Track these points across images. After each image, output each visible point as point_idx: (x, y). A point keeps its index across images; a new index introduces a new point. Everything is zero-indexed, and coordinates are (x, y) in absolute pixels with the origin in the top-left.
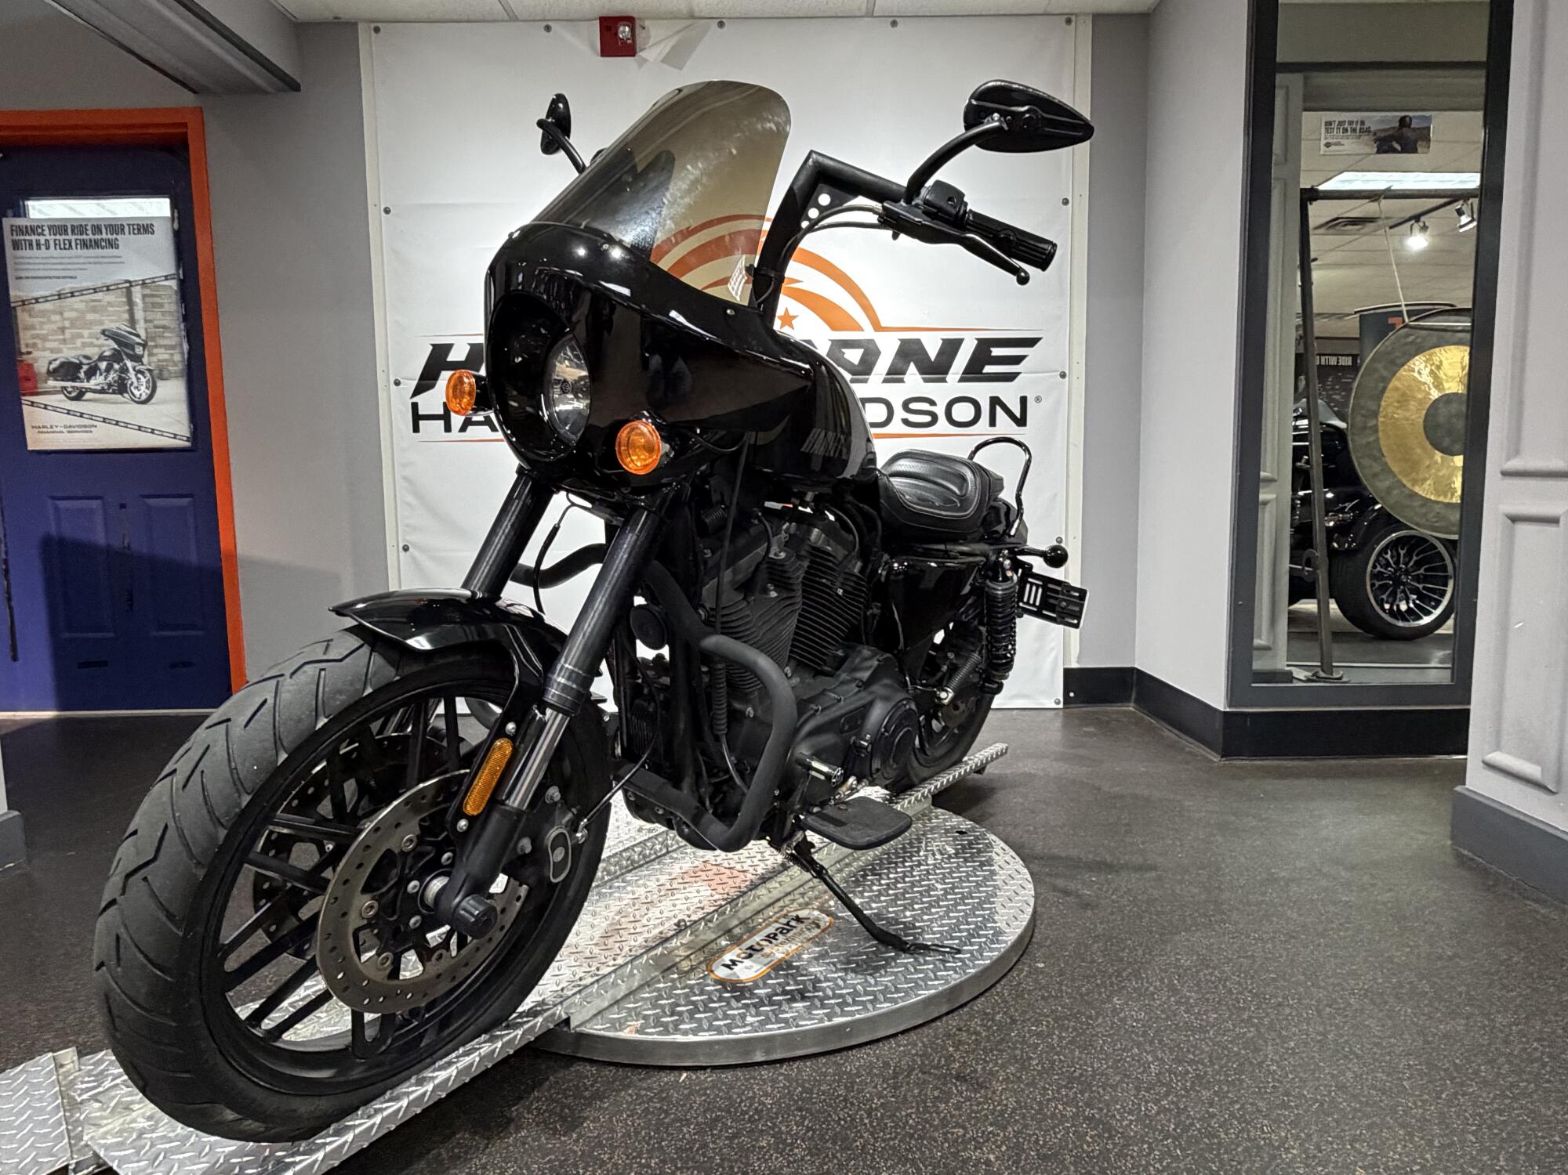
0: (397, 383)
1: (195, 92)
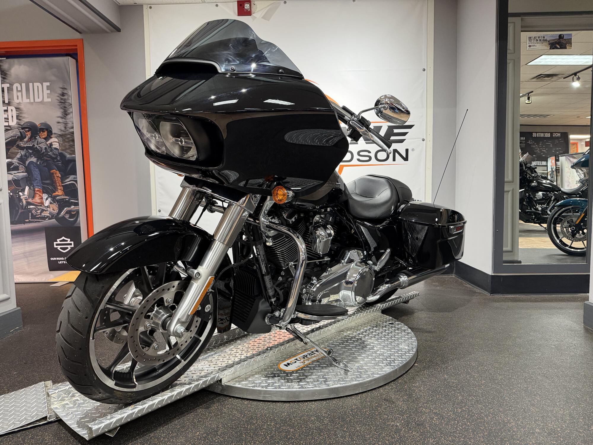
1: (80, 33)
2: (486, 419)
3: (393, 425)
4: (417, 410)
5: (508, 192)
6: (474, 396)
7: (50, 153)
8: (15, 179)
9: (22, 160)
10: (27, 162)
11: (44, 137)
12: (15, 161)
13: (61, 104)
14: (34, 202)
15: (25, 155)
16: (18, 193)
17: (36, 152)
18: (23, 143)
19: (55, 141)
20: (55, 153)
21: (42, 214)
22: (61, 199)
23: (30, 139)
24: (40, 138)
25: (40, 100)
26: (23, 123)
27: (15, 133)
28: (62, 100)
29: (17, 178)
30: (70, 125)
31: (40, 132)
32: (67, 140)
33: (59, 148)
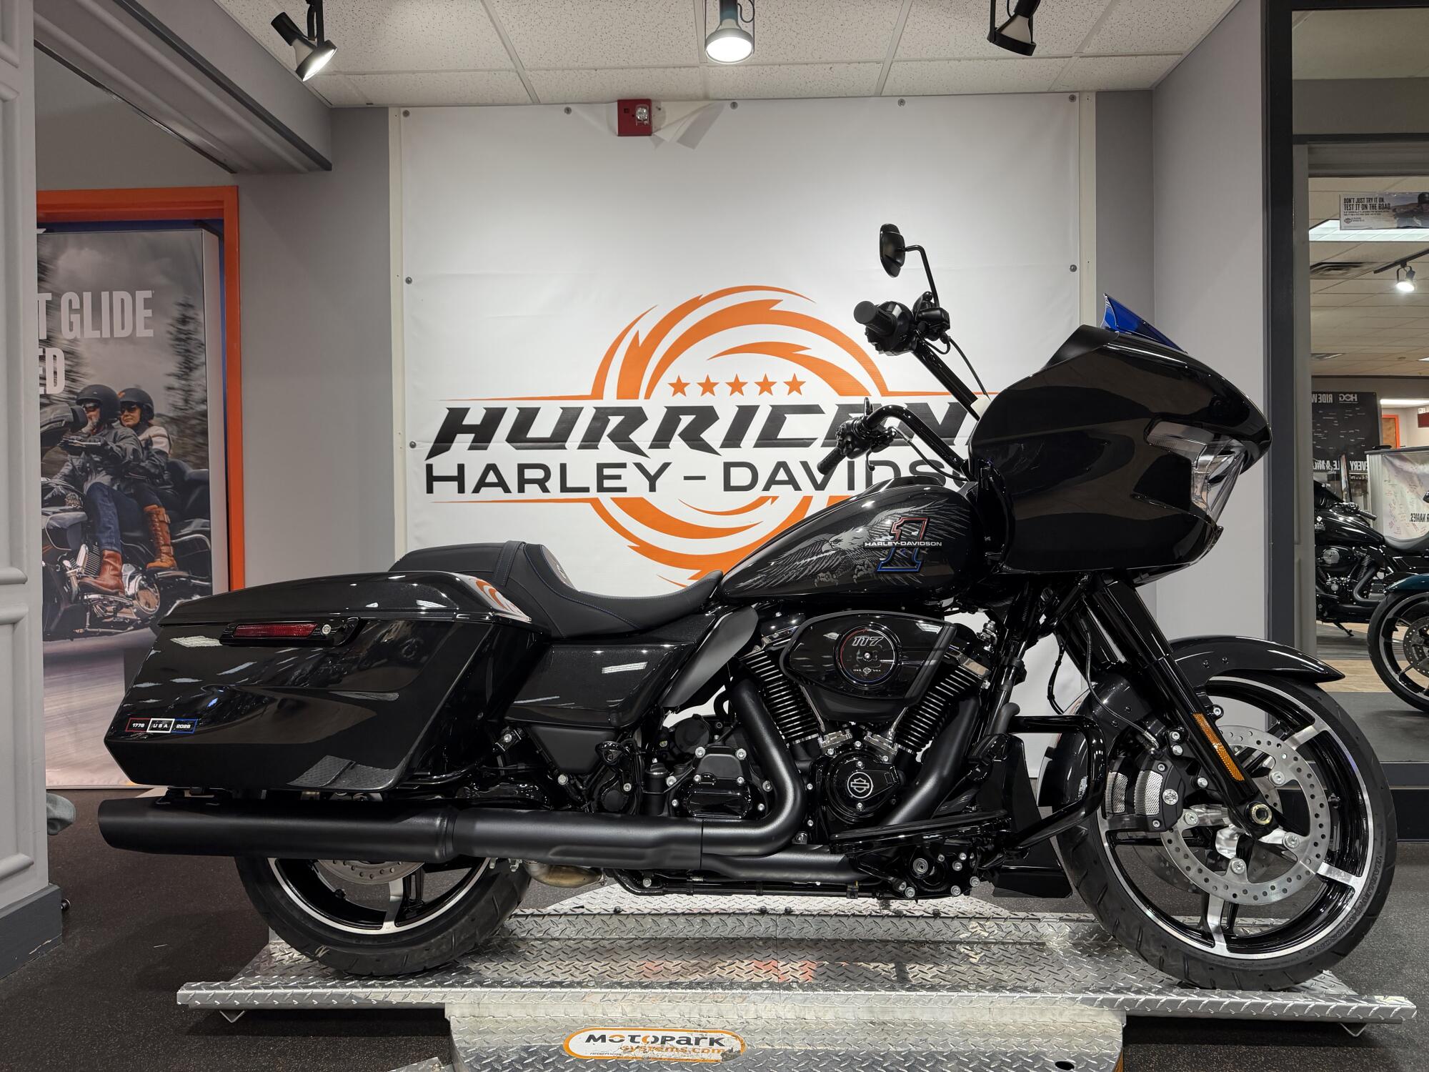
0: (413, 445)
1: (231, 171)
7: (146, 464)
8: (55, 528)
9: (75, 479)
10: (87, 486)
11: (131, 423)
12: (57, 482)
13: (178, 343)
14: (101, 585)
15: (83, 468)
16: (61, 563)
17: (111, 461)
18: (80, 438)
19: (159, 432)
20: (158, 463)
21: (118, 615)
22: (168, 577)
23: (98, 428)
24: (123, 426)
25: (127, 332)
26: (82, 388)
27: (62, 412)
28: (181, 333)
29: (59, 523)
30: (198, 395)
31: (123, 412)
32: (188, 431)
33: (167, 450)
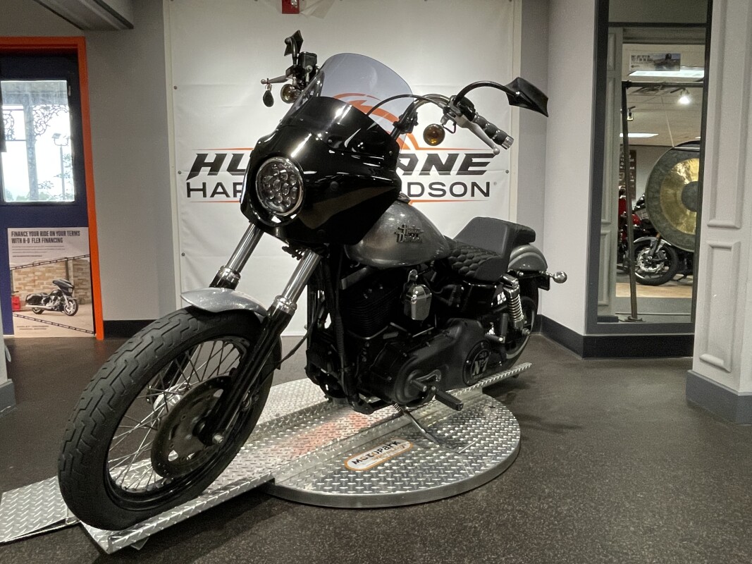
0: (180, 173)
1: (81, 29)
2: (575, 516)
3: (471, 527)
4: (498, 507)
5: (605, 235)
6: (563, 488)
